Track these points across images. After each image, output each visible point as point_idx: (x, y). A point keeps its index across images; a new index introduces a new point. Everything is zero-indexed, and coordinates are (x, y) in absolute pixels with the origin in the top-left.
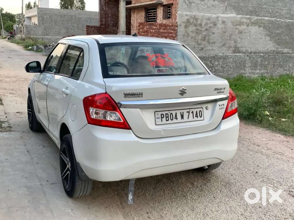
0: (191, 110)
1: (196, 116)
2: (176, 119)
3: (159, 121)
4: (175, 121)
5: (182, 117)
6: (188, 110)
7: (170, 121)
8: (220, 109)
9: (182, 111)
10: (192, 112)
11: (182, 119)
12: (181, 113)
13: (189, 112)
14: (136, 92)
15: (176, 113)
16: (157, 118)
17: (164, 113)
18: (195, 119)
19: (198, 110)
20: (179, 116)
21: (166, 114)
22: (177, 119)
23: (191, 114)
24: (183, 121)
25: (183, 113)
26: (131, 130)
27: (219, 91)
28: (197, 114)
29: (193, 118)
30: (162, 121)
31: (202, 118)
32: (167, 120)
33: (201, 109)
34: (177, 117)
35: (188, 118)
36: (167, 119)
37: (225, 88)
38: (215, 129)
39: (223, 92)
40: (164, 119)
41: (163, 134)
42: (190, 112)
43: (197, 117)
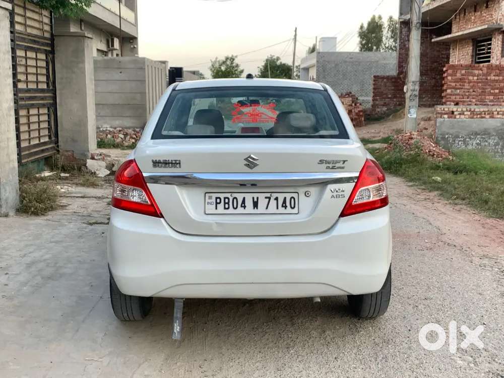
0: (275, 195)
1: (283, 206)
2: (243, 208)
3: (211, 209)
4: (240, 210)
5: (256, 205)
6: (268, 195)
7: (231, 210)
8: (333, 196)
9: (256, 196)
10: (277, 199)
11: (254, 208)
12: (253, 198)
13: (269, 198)
14: (170, 159)
15: (244, 198)
16: (208, 203)
17: (222, 196)
18: (281, 210)
19: (288, 196)
20: (249, 204)
21: (225, 198)
22: (245, 207)
23: (273, 202)
24: (256, 211)
25: (258, 198)
26: (162, 219)
27: (331, 166)
28: (285, 202)
29: (277, 208)
30: (216, 209)
31: (295, 211)
32: (225, 208)
33: (295, 195)
34: (246, 205)
35: (267, 208)
36: (227, 206)
37: (344, 162)
38: (325, 232)
39: (343, 168)
40: (221, 206)
41: (216, 230)
42: (272, 199)
43: (286, 207)
